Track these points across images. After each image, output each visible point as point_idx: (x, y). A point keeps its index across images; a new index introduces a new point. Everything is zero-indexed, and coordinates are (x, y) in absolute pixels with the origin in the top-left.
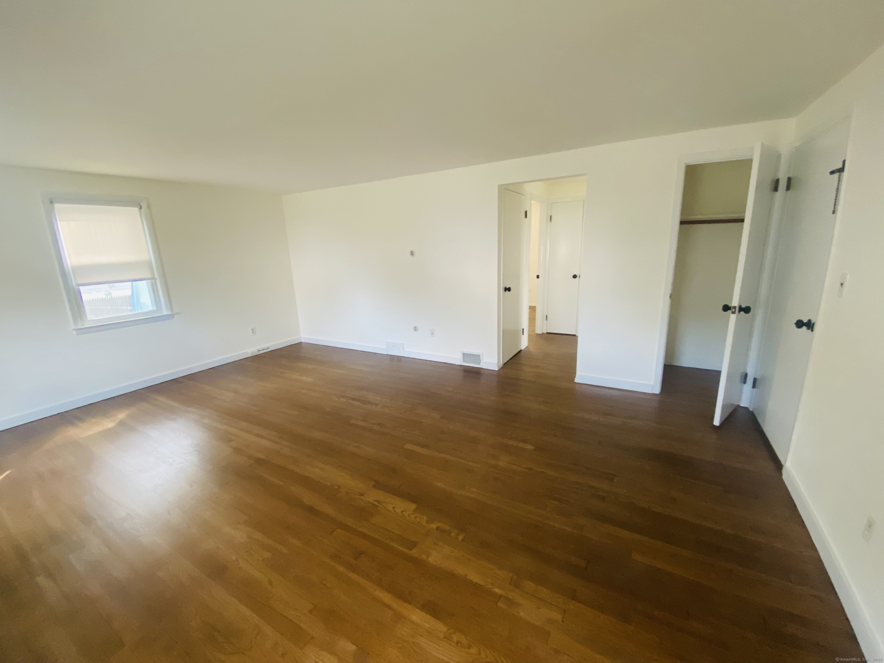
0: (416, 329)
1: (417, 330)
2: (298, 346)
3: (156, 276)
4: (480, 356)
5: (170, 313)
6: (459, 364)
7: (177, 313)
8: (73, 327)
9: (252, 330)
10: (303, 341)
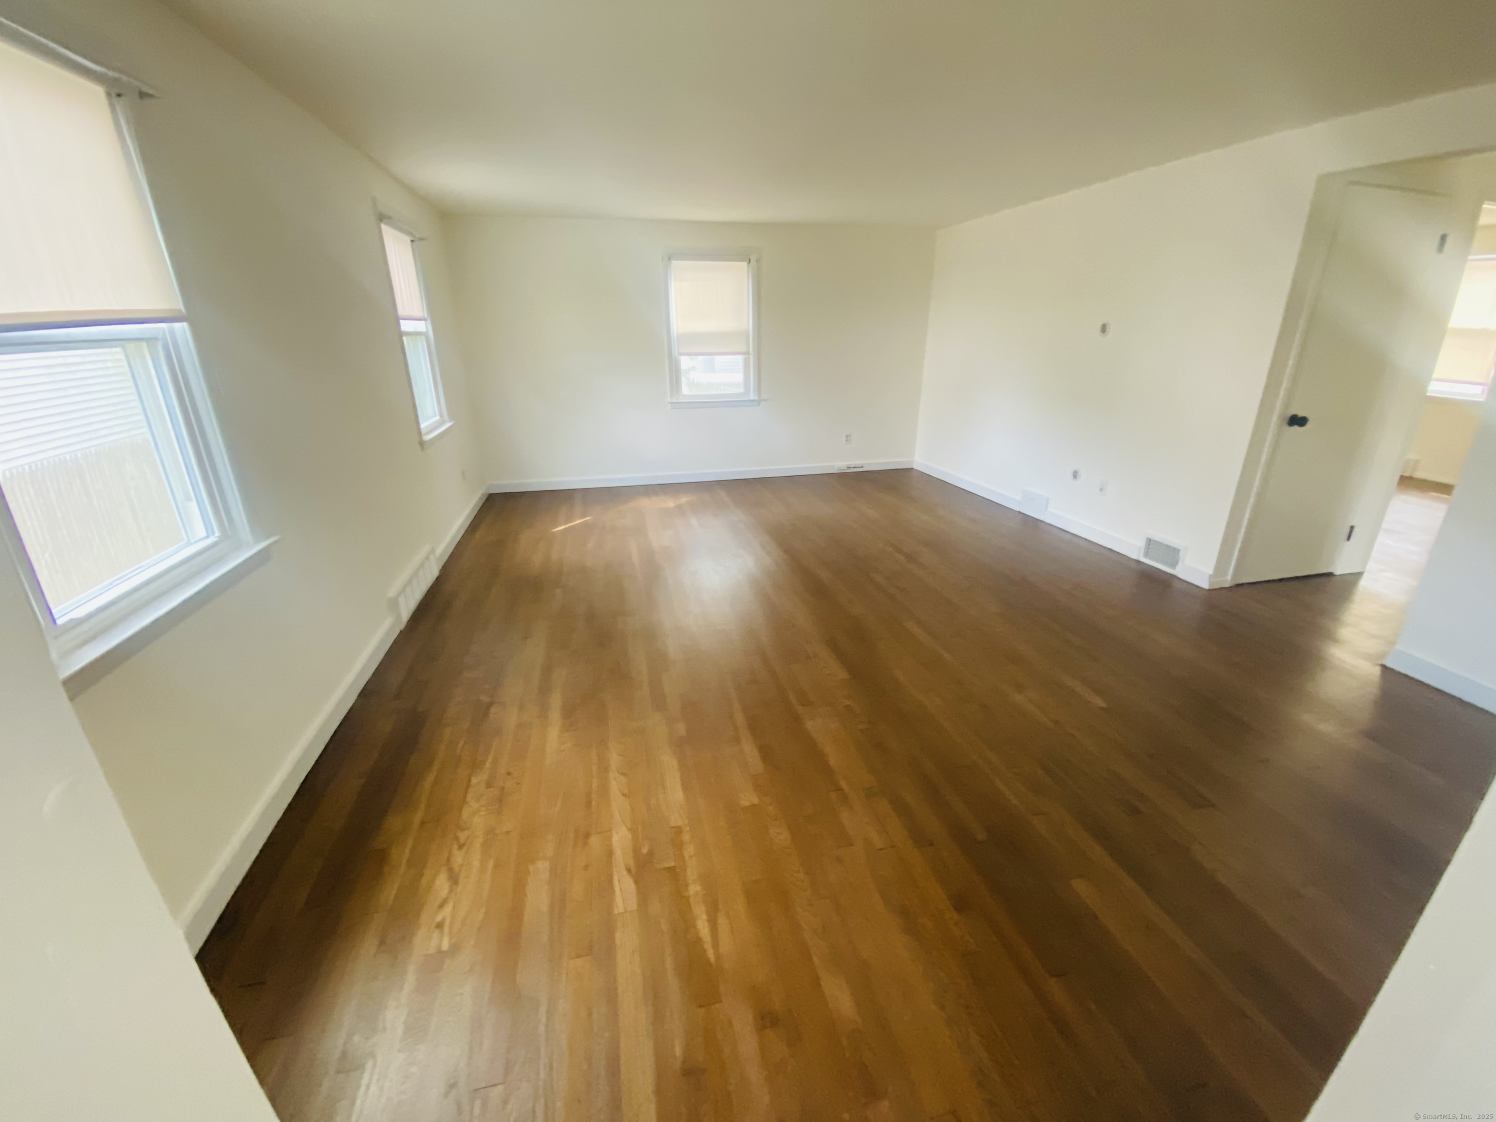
0: (1075, 475)
1: (1078, 477)
2: (907, 472)
3: (751, 351)
4: (1179, 550)
5: (756, 398)
6: (1134, 557)
7: (763, 400)
8: (669, 400)
9: (847, 436)
10: (916, 467)
